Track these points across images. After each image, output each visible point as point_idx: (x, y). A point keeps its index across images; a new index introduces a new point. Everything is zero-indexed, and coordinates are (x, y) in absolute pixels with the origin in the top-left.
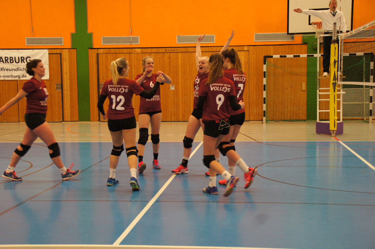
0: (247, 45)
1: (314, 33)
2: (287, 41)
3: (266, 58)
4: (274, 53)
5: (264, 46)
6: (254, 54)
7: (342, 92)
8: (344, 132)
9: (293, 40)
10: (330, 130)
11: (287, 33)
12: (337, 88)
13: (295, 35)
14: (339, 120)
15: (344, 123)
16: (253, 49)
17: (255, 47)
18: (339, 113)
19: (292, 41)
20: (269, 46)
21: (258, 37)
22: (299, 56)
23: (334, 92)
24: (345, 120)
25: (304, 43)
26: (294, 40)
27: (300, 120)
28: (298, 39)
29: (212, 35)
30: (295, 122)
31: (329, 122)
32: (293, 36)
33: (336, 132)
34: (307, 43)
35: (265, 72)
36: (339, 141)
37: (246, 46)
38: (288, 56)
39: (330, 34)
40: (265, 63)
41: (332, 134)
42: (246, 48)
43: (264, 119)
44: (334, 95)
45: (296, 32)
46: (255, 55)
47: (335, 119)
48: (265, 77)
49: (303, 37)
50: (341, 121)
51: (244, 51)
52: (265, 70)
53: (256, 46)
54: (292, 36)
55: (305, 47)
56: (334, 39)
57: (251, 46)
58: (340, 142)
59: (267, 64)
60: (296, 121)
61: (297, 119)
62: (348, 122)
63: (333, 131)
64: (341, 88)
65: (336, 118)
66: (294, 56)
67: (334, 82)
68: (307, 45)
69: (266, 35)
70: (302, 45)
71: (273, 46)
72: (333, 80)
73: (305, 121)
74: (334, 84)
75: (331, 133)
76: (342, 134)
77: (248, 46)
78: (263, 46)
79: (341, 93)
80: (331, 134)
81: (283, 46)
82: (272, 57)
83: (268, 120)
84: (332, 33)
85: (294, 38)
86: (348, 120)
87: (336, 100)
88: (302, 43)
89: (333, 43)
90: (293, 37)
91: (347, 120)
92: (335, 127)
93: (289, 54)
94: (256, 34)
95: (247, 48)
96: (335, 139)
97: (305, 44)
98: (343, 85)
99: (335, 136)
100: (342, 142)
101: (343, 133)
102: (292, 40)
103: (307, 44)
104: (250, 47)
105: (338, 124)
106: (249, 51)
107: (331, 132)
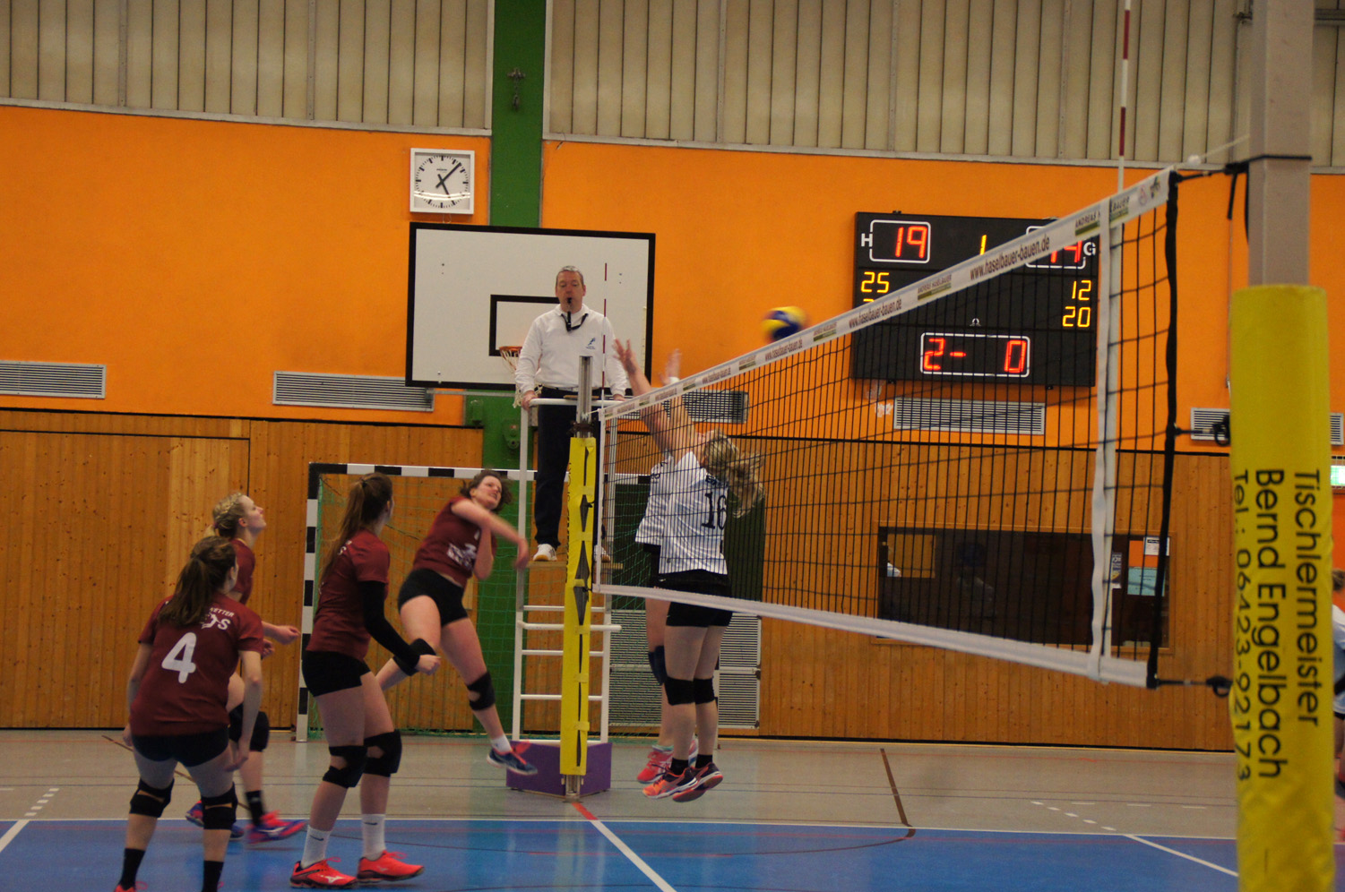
0: (242, 415)
1: (511, 388)
2: (405, 409)
3: (317, 471)
4: (351, 456)
5: (313, 425)
6: (268, 454)
7: (610, 626)
8: (614, 785)
9: (429, 410)
10: (562, 776)
11: (404, 379)
12: (590, 608)
13: (437, 391)
14: (595, 733)
15: (614, 744)
16: (266, 433)
17: (273, 424)
18: (595, 708)
19: (425, 412)
20: (334, 425)
21: (288, 387)
22: (451, 473)
23: (581, 622)
24: (621, 734)
25: (470, 423)
26: (432, 410)
27: (449, 731)
28: (448, 407)
29: (95, 365)
30: (425, 739)
31: (558, 741)
32: (428, 392)
33: (582, 783)
34: (481, 424)
35: (311, 531)
36: (594, 822)
37: (240, 421)
38: (408, 470)
39: (566, 398)
40: (313, 495)
41: (567, 790)
42: (236, 429)
43: (302, 721)
44: (581, 636)
45: (440, 380)
46: (272, 456)
47: (579, 731)
48: (311, 549)
49: (469, 398)
50: (604, 738)
51: (228, 441)
52: (312, 520)
53: (278, 424)
54: (425, 394)
55: (474, 438)
56: (581, 418)
57: (259, 422)
58: (598, 824)
59: (320, 497)
60: (432, 733)
61: (434, 727)
62: (631, 742)
63: (573, 778)
64: (608, 610)
65: (585, 726)
66: (432, 472)
67: (581, 582)
68: (482, 430)
69: (322, 381)
70: (463, 431)
71: (350, 426)
72: (578, 577)
73: (465, 734)
74: (582, 593)
75: (564, 786)
76: (605, 791)
77: (248, 421)
78: (307, 424)
79: (607, 630)
80: (561, 791)
81: (389, 428)
82: (343, 469)
83: (316, 729)
84: (576, 394)
85: (434, 402)
86: (633, 734)
87: (588, 653)
88: (464, 424)
89: (578, 433)
90: (430, 395)
91: (627, 735)
92: (578, 764)
93: (412, 464)
94: (279, 373)
95: (242, 427)
96: (578, 813)
97: (476, 426)
98: (614, 597)
99: (578, 802)
100: (603, 826)
101: (609, 786)
102: (423, 409)
103: (481, 428)
104: (254, 422)
105: (591, 749)
106: (253, 440)
107: (563, 783)
